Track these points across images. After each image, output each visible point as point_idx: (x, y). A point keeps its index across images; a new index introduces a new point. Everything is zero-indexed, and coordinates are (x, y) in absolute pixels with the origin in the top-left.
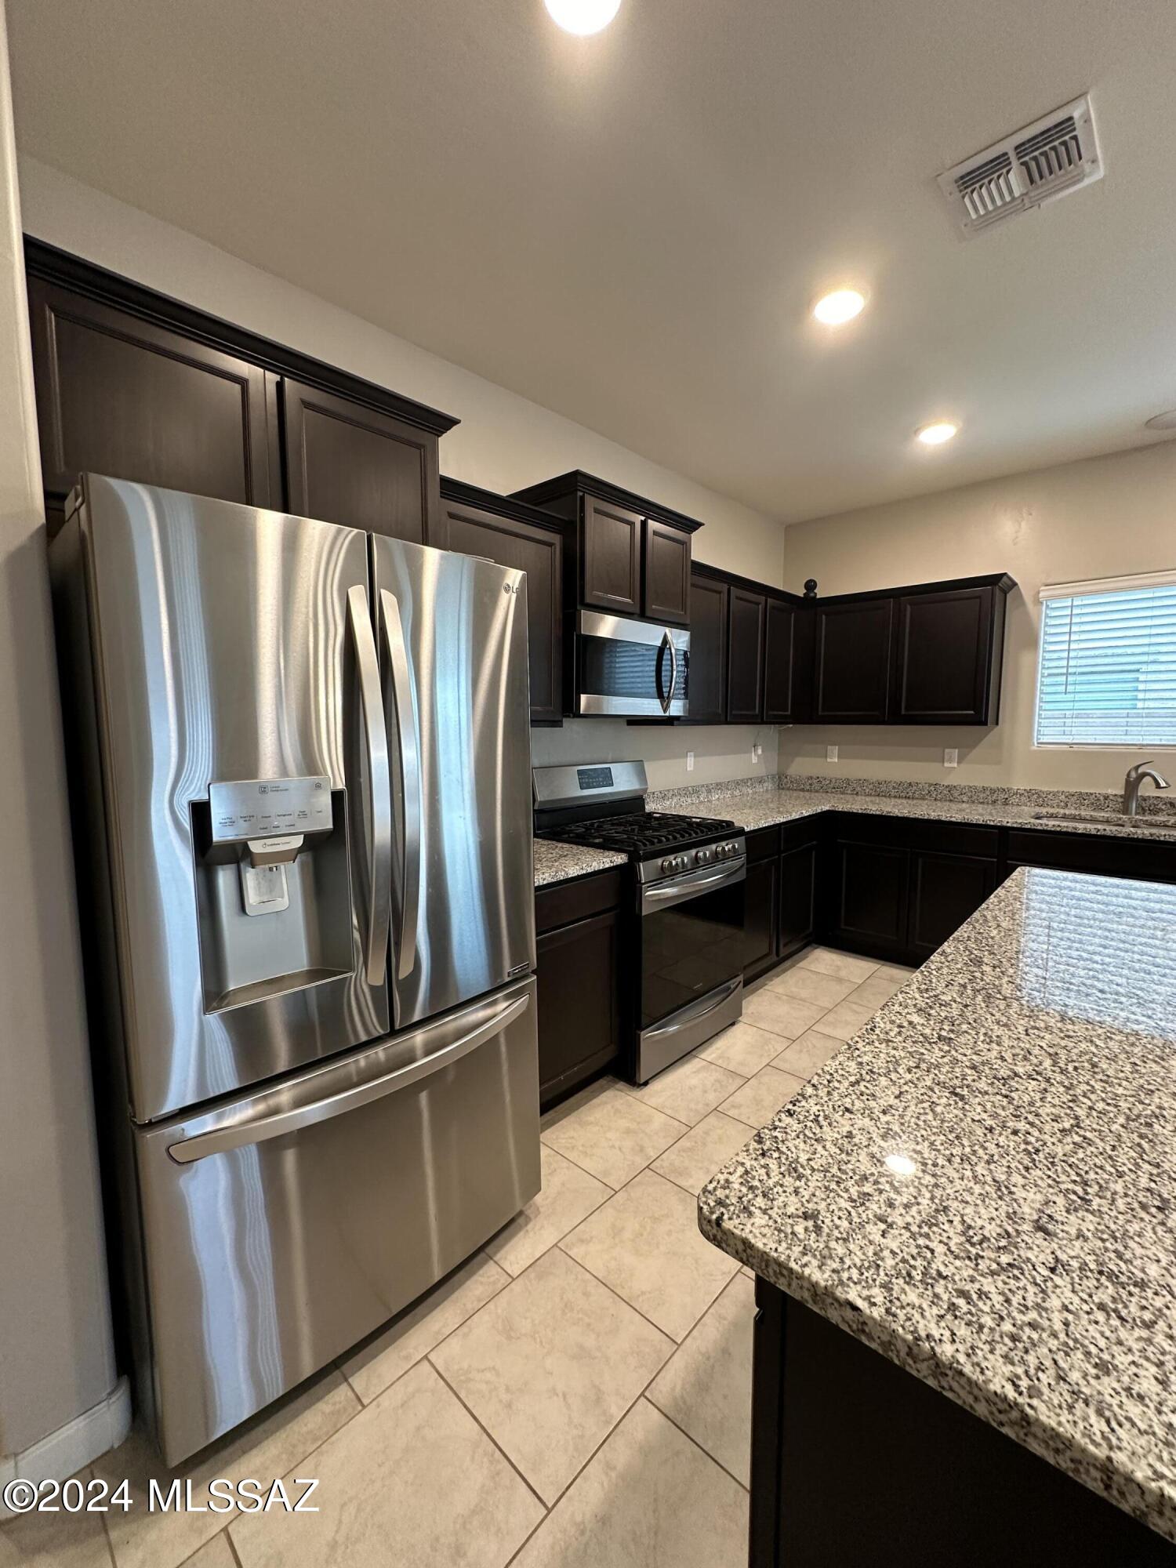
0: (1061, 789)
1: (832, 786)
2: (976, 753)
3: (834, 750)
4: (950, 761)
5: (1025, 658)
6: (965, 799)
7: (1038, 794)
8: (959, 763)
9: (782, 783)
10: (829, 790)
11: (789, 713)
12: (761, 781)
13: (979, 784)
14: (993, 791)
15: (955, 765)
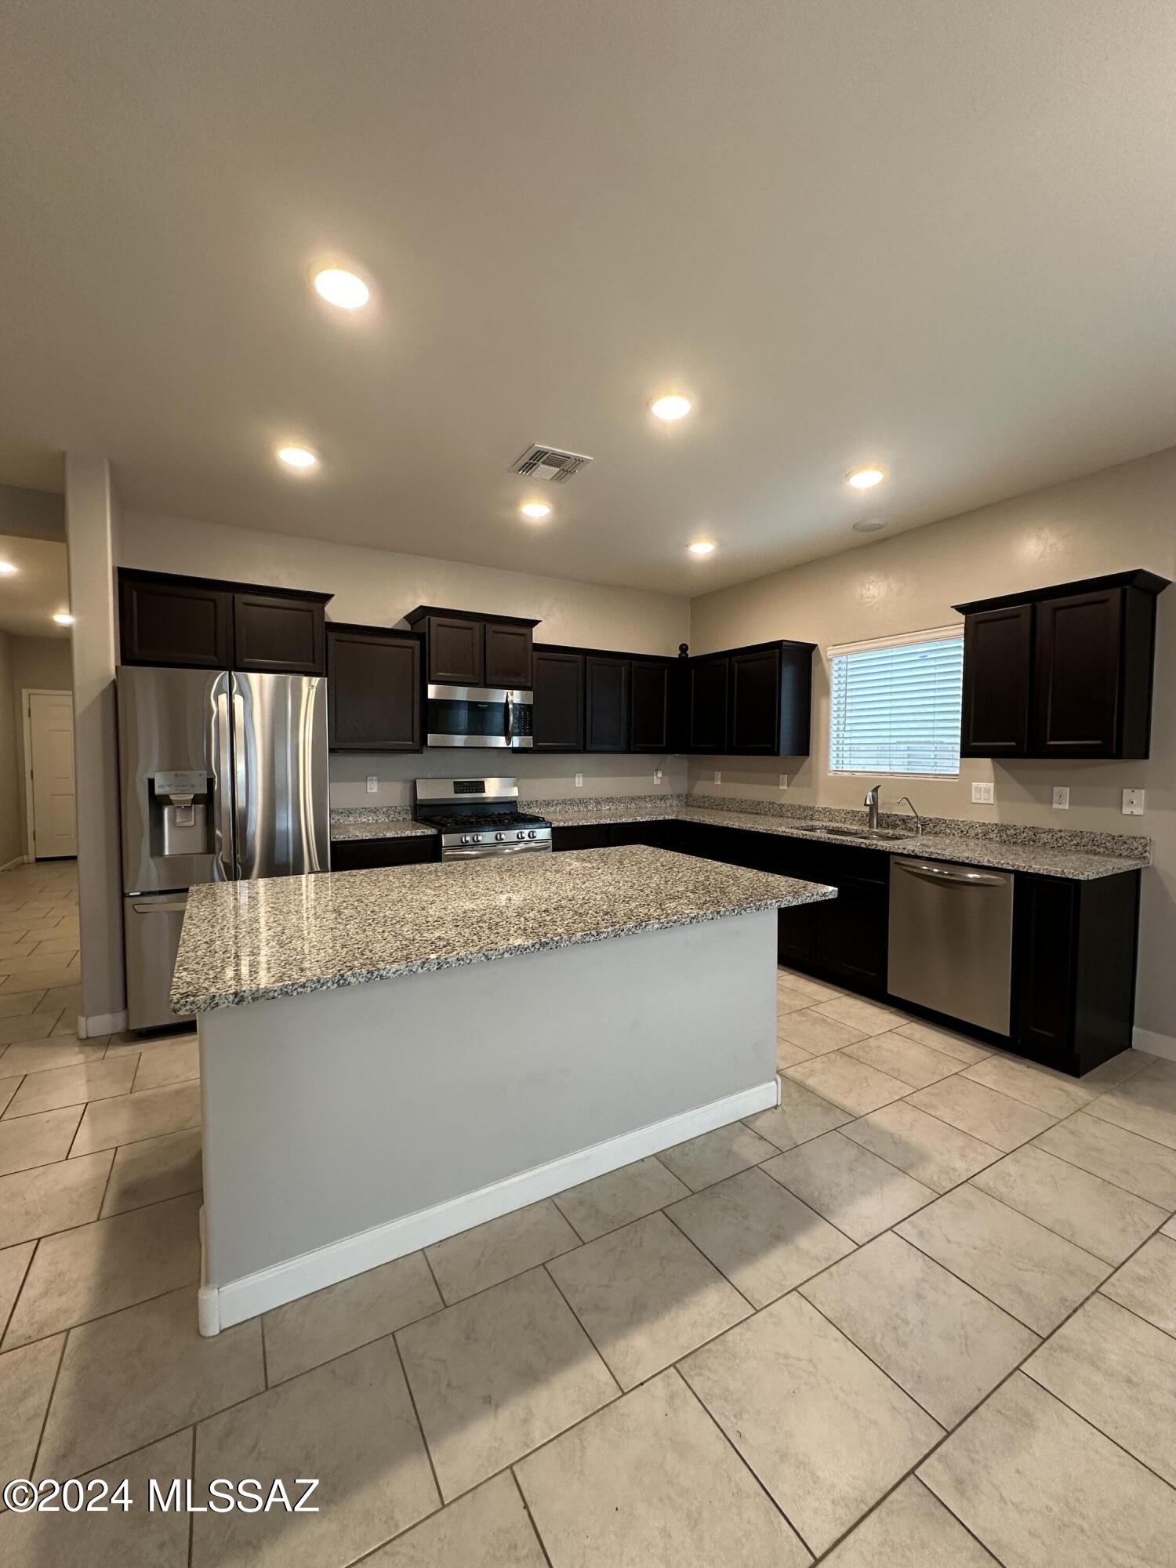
0: (843, 808)
1: (715, 803)
2: (799, 777)
3: (718, 775)
4: (783, 785)
5: (823, 702)
6: (789, 815)
7: (830, 811)
8: (788, 786)
9: (688, 800)
10: (715, 807)
11: (664, 745)
12: (663, 798)
13: (797, 803)
14: (805, 809)
15: (786, 788)
